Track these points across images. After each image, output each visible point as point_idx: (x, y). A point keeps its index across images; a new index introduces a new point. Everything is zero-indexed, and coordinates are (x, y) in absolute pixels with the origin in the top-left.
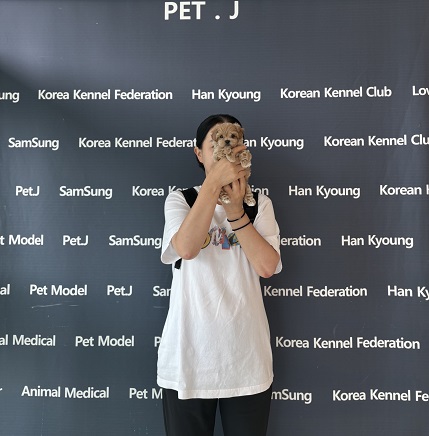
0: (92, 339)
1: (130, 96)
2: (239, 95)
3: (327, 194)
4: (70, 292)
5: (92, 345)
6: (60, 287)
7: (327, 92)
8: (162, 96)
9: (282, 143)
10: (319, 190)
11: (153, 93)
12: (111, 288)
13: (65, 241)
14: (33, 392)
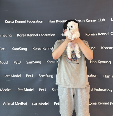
4: (16, 76)
5: (22, 91)
6: (13, 75)
12: (27, 75)
13: (14, 63)
14: (6, 104)
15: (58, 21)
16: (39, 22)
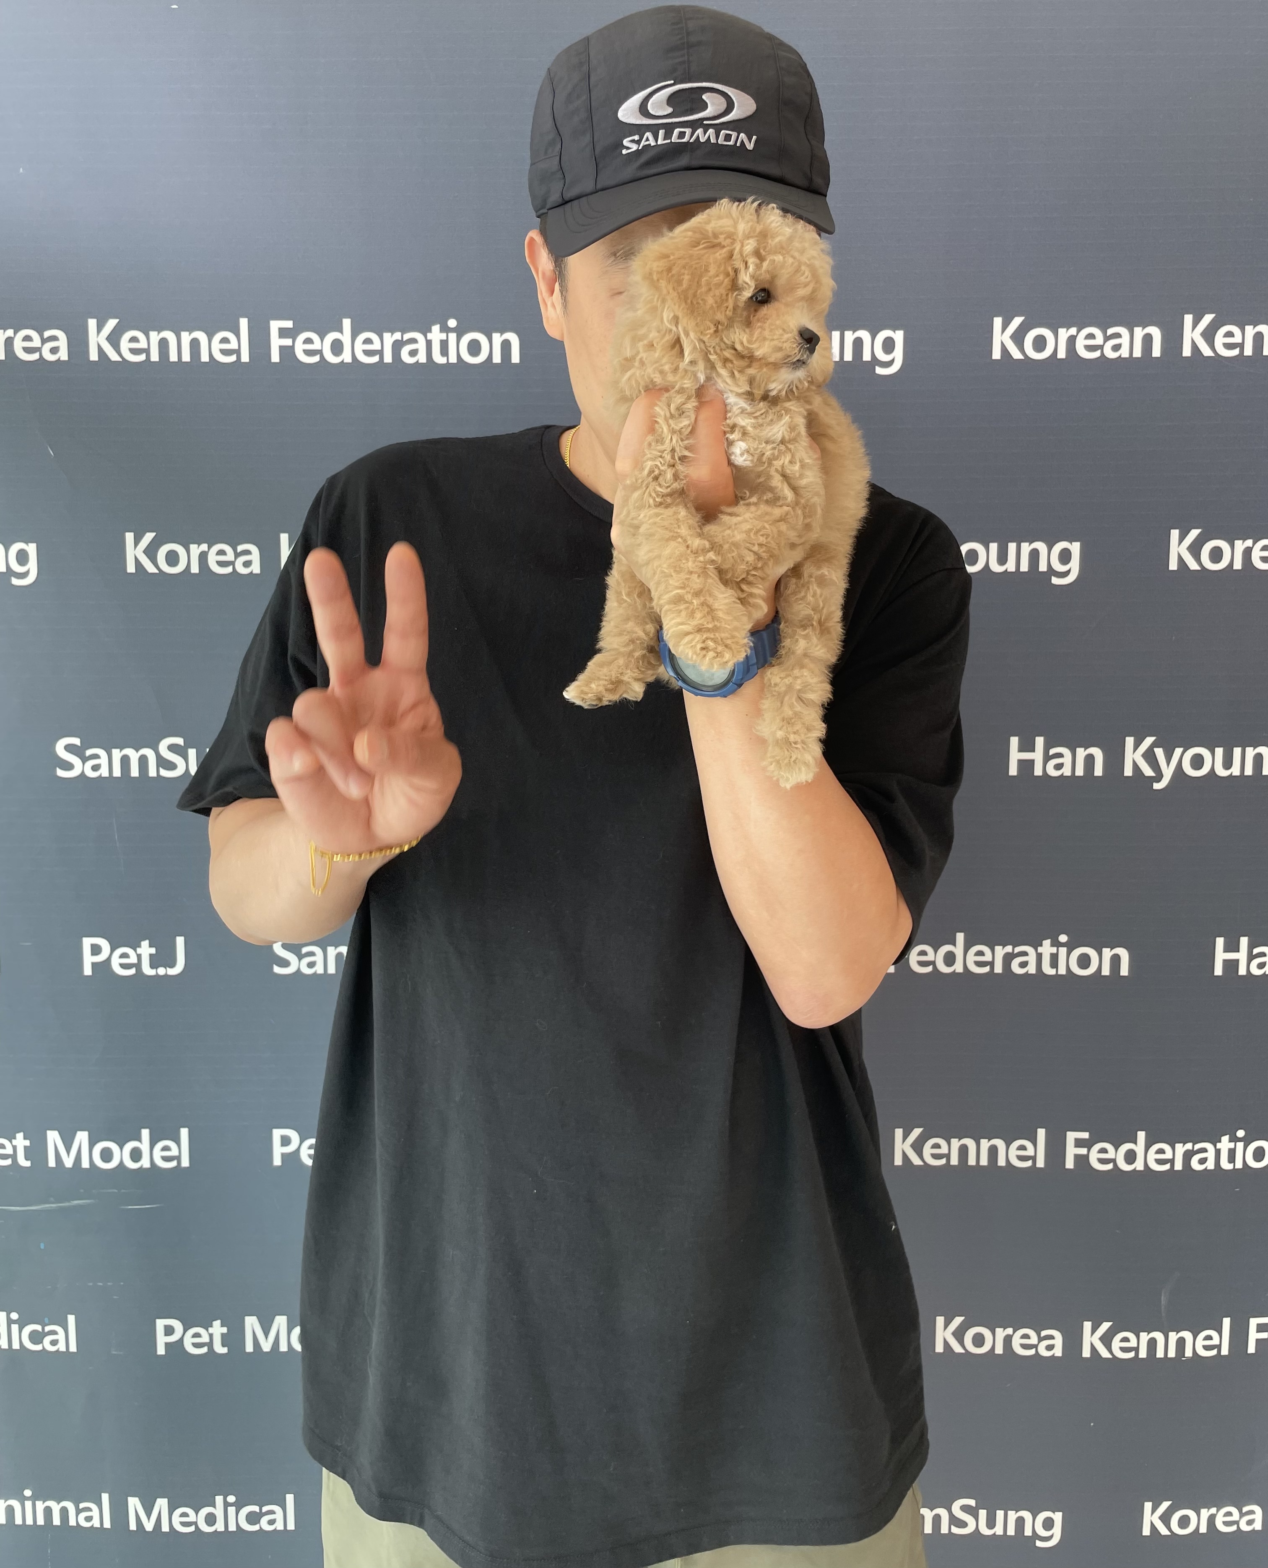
0: (218, 1329)
1: (337, 347)
3: (1168, 773)
4: (121, 1155)
5: (220, 1349)
6: (82, 1137)
7: (1193, 334)
8: (474, 349)
9: (987, 556)
10: (1132, 756)
11: (436, 336)
12: (286, 1141)
13: (88, 960)
14: (10, 1510)
16: (459, 349)
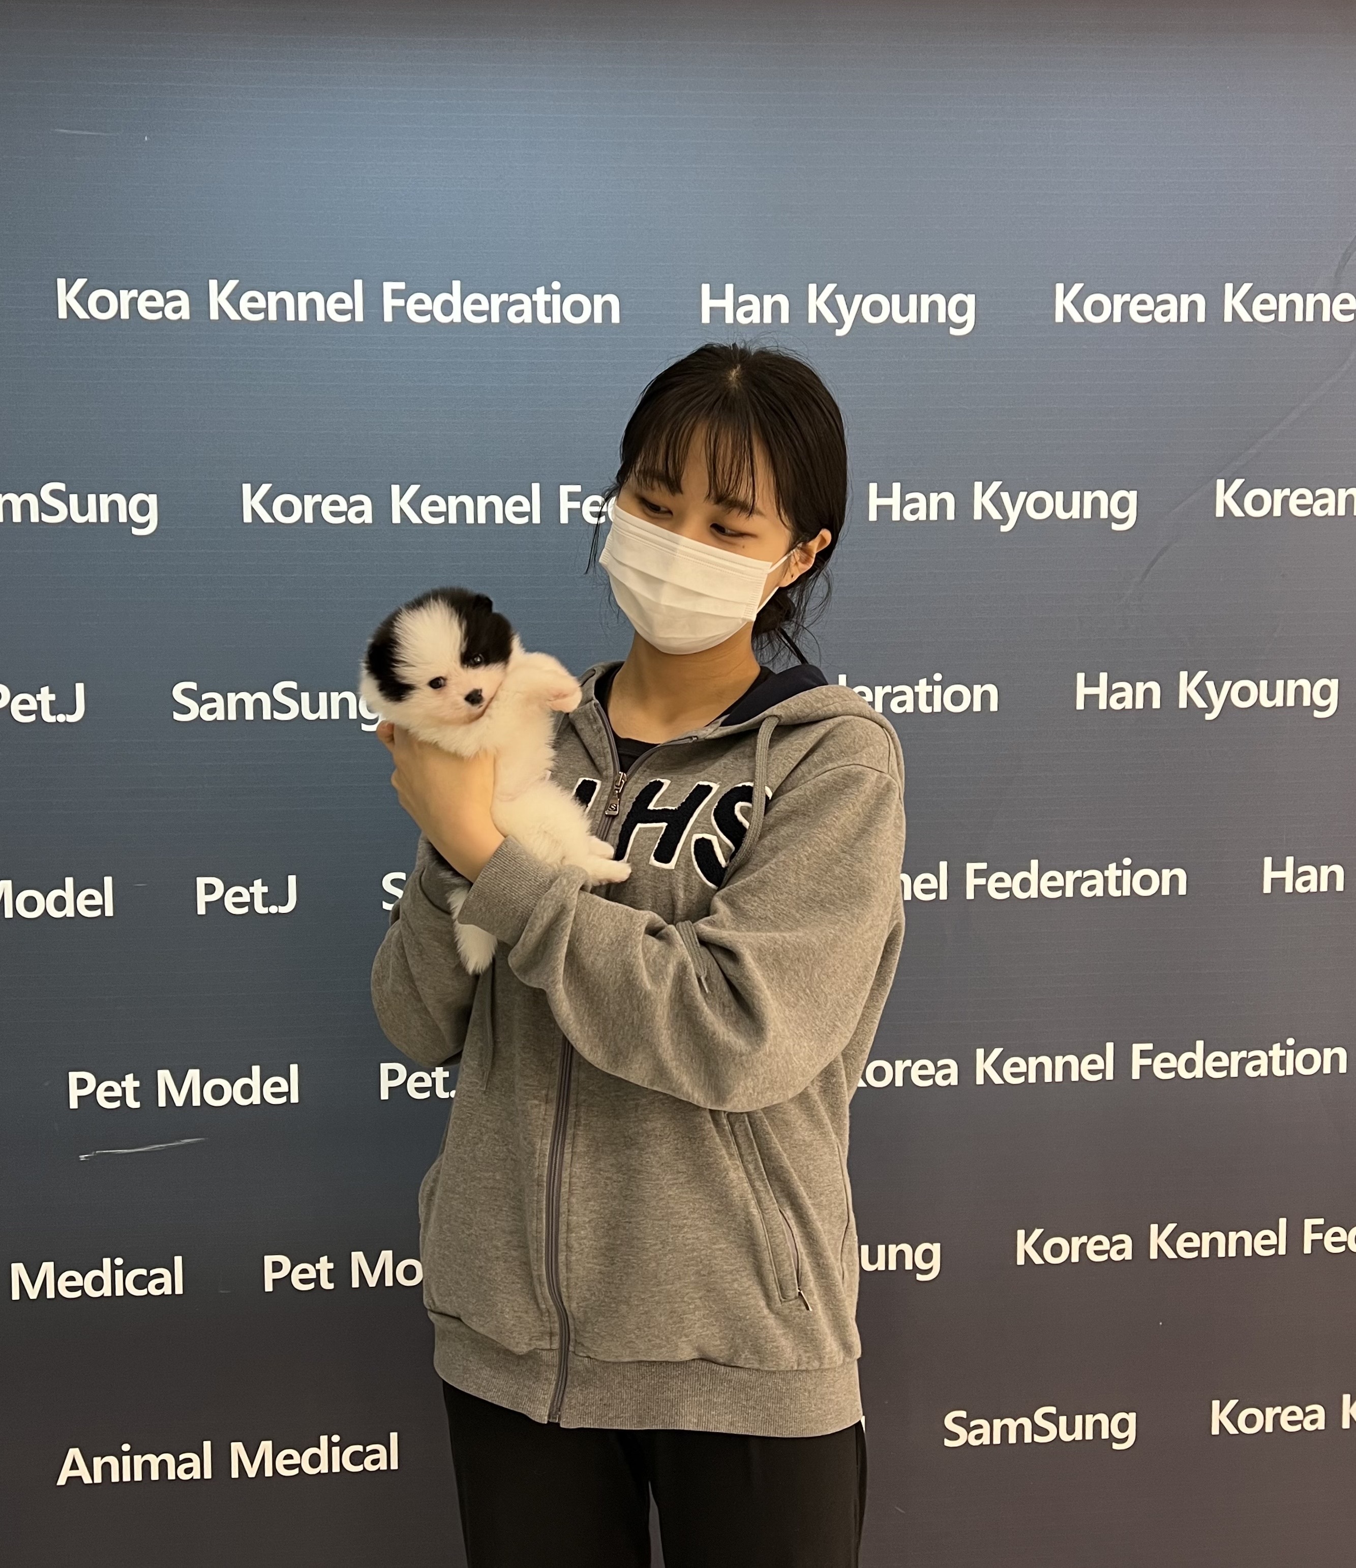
0: (325, 1265)
1: (447, 308)
2: (891, 307)
3: (1218, 704)
4: (232, 1092)
5: (327, 1285)
6: (193, 1075)
7: (1232, 302)
8: (577, 309)
9: (1054, 504)
10: (1187, 689)
11: (541, 296)
12: (393, 1075)
13: (202, 898)
14: (106, 1467)
15: (831, 304)
16: (562, 310)
